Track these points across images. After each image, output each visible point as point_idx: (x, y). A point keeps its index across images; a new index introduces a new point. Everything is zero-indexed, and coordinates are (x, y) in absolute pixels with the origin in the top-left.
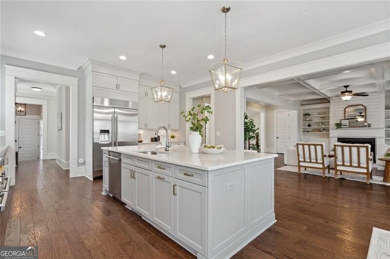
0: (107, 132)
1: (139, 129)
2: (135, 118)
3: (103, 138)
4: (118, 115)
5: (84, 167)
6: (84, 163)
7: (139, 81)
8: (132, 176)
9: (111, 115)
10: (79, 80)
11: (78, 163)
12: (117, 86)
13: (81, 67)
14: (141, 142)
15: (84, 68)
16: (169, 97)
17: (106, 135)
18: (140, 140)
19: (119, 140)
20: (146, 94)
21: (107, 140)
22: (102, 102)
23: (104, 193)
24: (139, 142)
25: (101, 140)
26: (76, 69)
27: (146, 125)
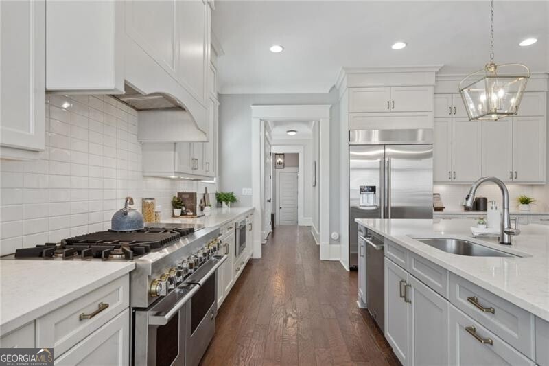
0: (373, 189)
1: (435, 183)
2: (428, 163)
3: (365, 201)
4: (392, 159)
5: (339, 246)
6: (339, 240)
7: (435, 87)
8: (403, 295)
9: (379, 160)
10: (331, 108)
11: (331, 238)
12: (391, 105)
13: (334, 87)
14: (441, 209)
15: (337, 87)
16: (513, 101)
17: (371, 195)
18: (437, 205)
19: (393, 204)
20: (453, 111)
21: (372, 204)
22: (369, 136)
23: (359, 304)
24: (436, 209)
25: (361, 204)
26: (327, 92)
27: (452, 175)
